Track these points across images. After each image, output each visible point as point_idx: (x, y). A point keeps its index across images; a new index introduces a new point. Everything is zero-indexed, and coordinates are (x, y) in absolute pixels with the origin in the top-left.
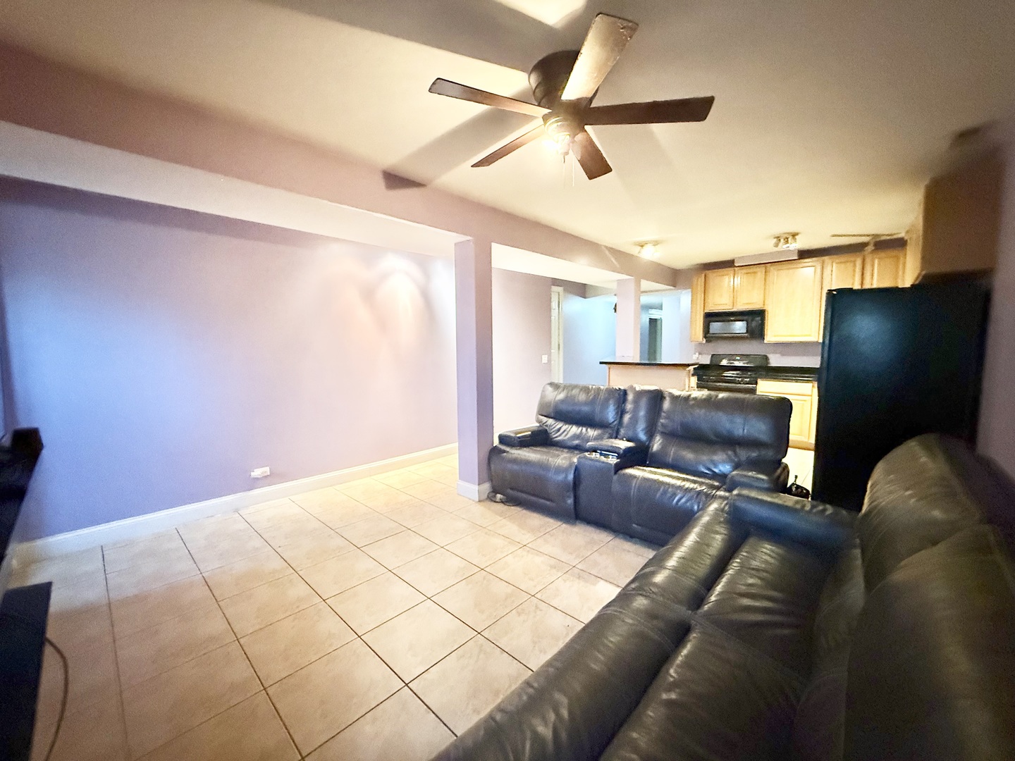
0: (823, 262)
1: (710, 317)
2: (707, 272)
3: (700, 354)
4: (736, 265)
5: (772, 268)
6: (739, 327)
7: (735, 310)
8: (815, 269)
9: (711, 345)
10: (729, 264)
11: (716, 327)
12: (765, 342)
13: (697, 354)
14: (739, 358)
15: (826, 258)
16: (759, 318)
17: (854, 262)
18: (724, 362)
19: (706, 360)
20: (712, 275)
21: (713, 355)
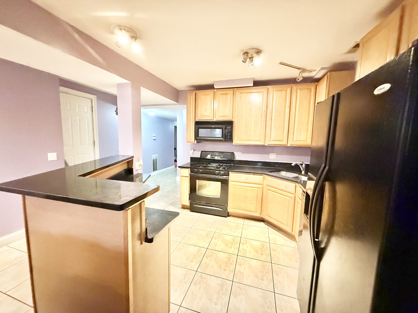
0: (268, 89)
1: (199, 125)
2: (197, 92)
3: (194, 150)
4: (216, 87)
5: (237, 92)
6: (218, 133)
7: (214, 120)
8: (263, 94)
9: (200, 144)
10: (210, 87)
11: (203, 132)
12: (233, 144)
13: (192, 150)
14: (217, 154)
15: (269, 87)
16: (230, 127)
17: (286, 91)
18: (209, 157)
19: (198, 155)
20: (200, 93)
21: (202, 151)
